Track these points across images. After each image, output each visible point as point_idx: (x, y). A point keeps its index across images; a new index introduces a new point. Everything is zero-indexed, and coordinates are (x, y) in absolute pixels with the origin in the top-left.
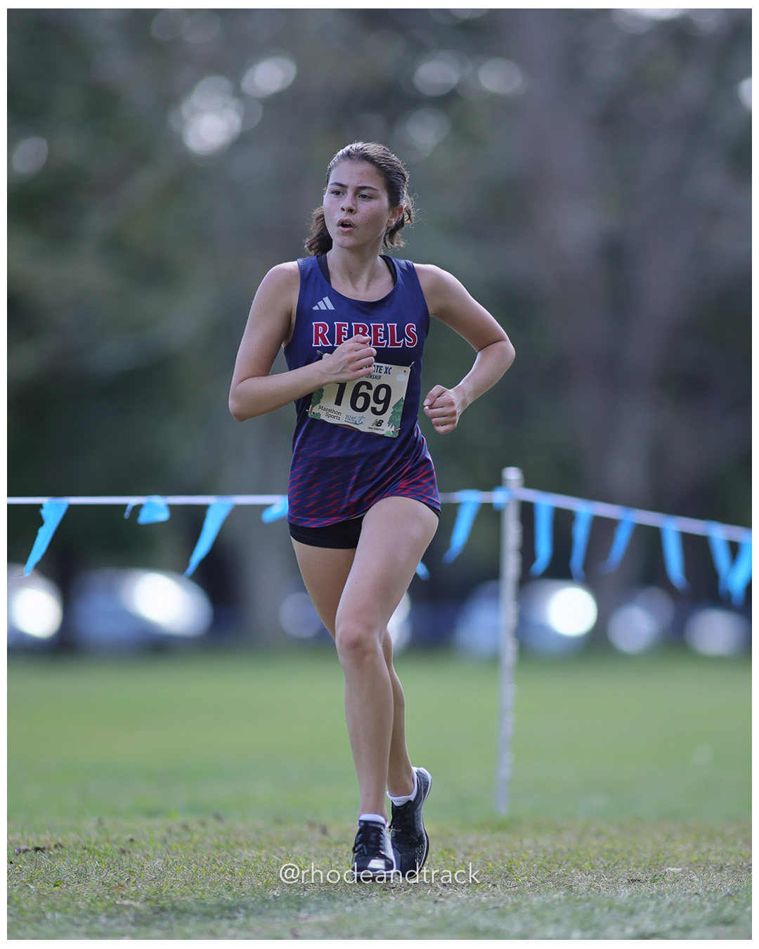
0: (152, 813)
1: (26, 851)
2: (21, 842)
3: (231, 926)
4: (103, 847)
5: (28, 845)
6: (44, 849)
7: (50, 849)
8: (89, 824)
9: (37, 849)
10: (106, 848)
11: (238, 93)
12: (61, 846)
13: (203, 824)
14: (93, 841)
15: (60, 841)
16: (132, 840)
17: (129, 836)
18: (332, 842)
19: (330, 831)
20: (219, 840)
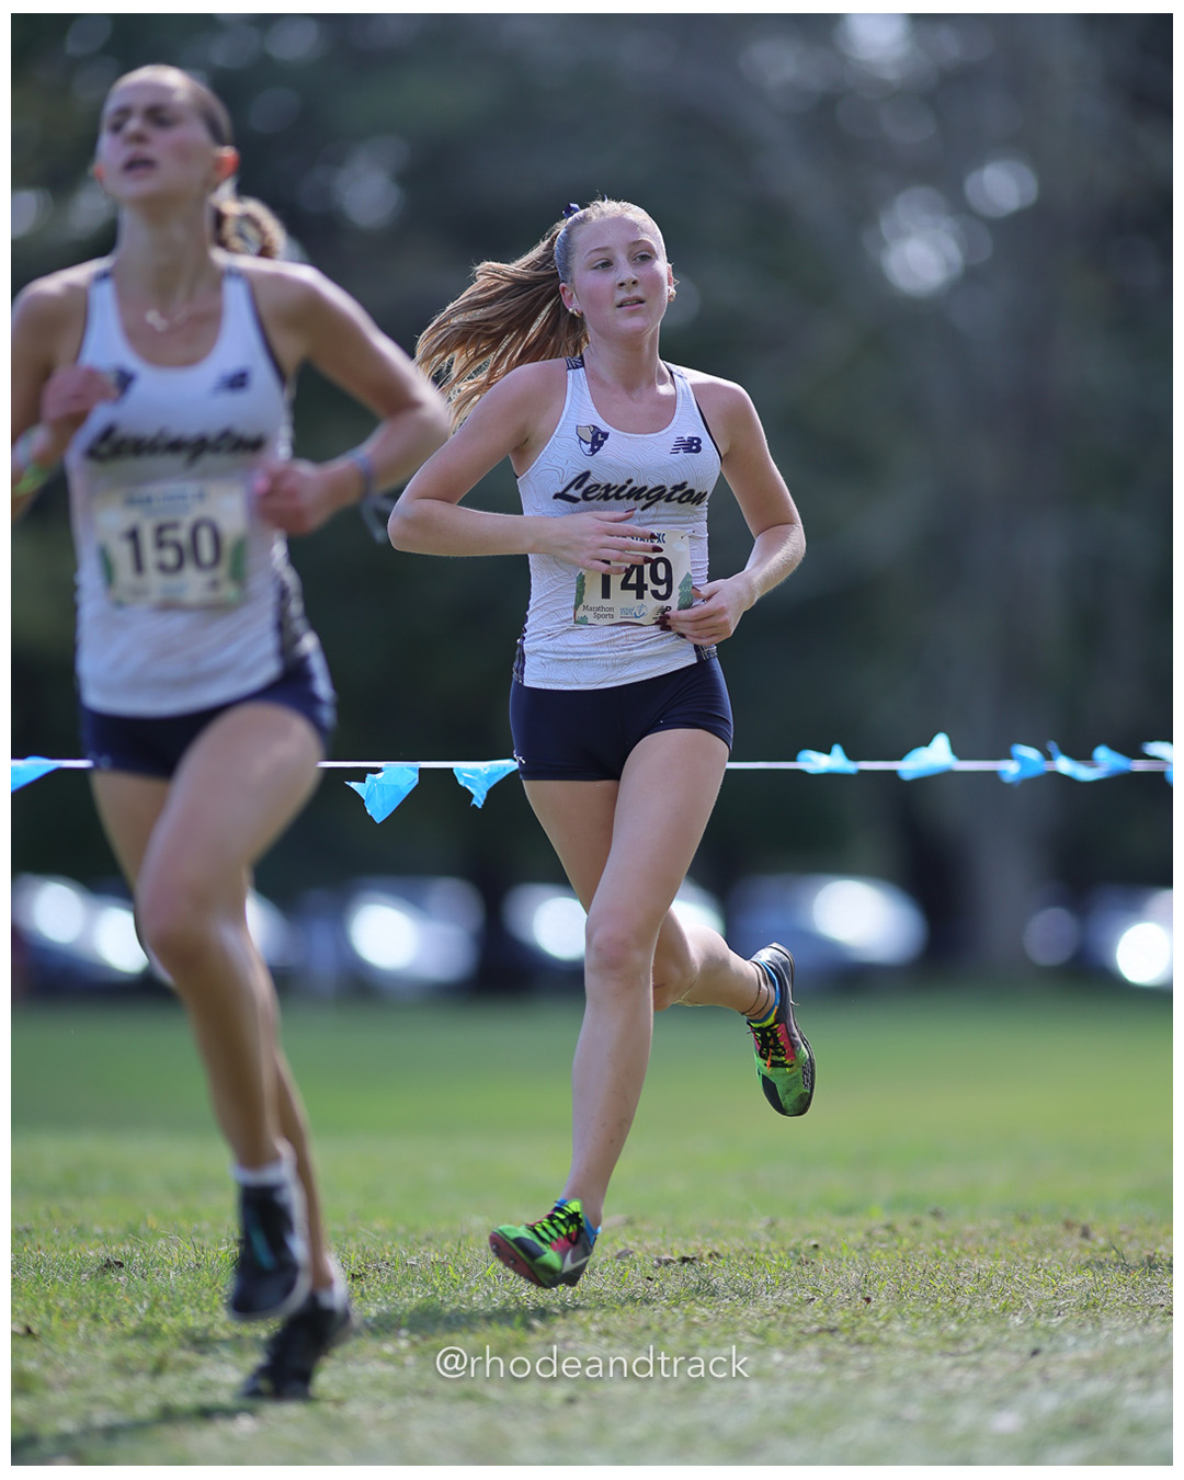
0: (846, 1211)
1: (667, 1263)
2: (663, 1249)
3: (956, 1366)
4: (776, 1257)
5: (672, 1254)
6: (694, 1259)
7: (701, 1260)
8: (758, 1226)
9: (684, 1260)
10: (780, 1259)
11: (959, 206)
12: (717, 1254)
13: (916, 1224)
14: (763, 1248)
15: (717, 1250)
16: (816, 1246)
17: (814, 1242)
18: (1097, 1248)
19: (1094, 1233)
20: (938, 1246)
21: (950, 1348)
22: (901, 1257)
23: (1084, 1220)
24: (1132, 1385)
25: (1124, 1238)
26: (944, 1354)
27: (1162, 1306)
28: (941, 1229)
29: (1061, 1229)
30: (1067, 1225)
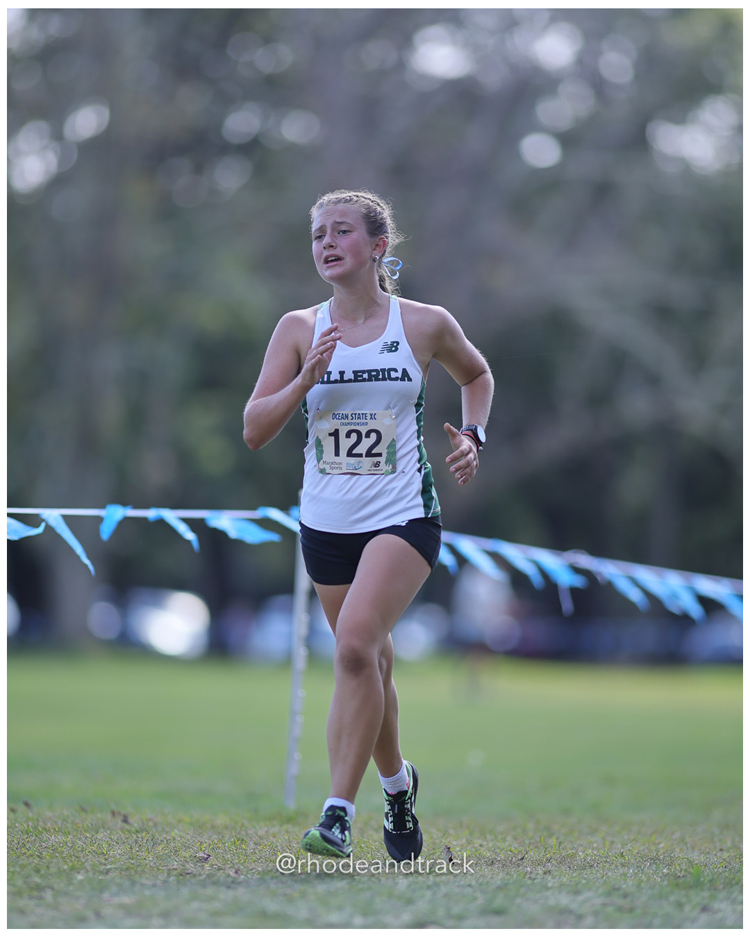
18: (133, 829)
19: (131, 820)
20: (28, 826)
21: (35, 893)
23: (123, 812)
25: (151, 824)
26: (31, 898)
27: (176, 869)
28: (30, 815)
29: (109, 817)
30: (113, 813)
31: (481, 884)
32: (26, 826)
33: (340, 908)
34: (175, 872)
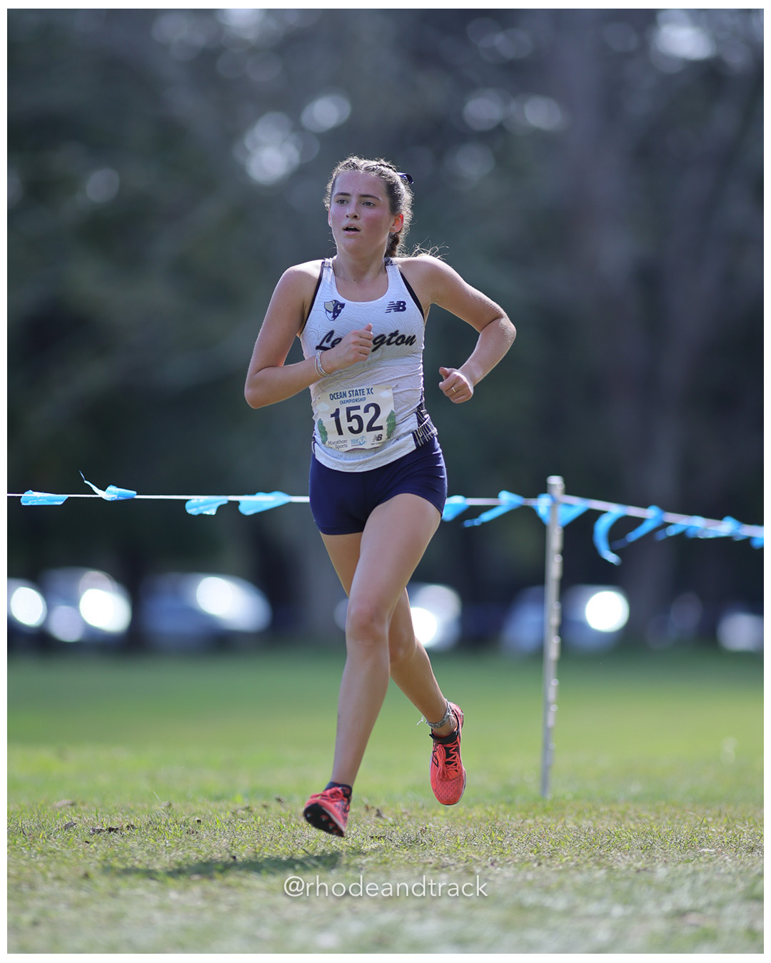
0: (219, 798)
1: (99, 831)
2: (96, 822)
4: (172, 828)
5: (102, 826)
6: (117, 829)
7: (122, 830)
8: (160, 807)
9: (111, 830)
10: (175, 830)
11: (298, 127)
12: (133, 827)
13: (266, 807)
14: (163, 822)
15: (132, 823)
16: (199, 822)
17: (198, 819)
18: (388, 824)
19: (385, 814)
20: (281, 822)
22: (256, 829)
23: (377, 806)
24: (412, 916)
25: (405, 817)
27: (431, 863)
28: (283, 811)
29: (363, 811)
30: (367, 808)
31: (741, 872)
32: (278, 821)
33: (600, 899)
34: (431, 866)
